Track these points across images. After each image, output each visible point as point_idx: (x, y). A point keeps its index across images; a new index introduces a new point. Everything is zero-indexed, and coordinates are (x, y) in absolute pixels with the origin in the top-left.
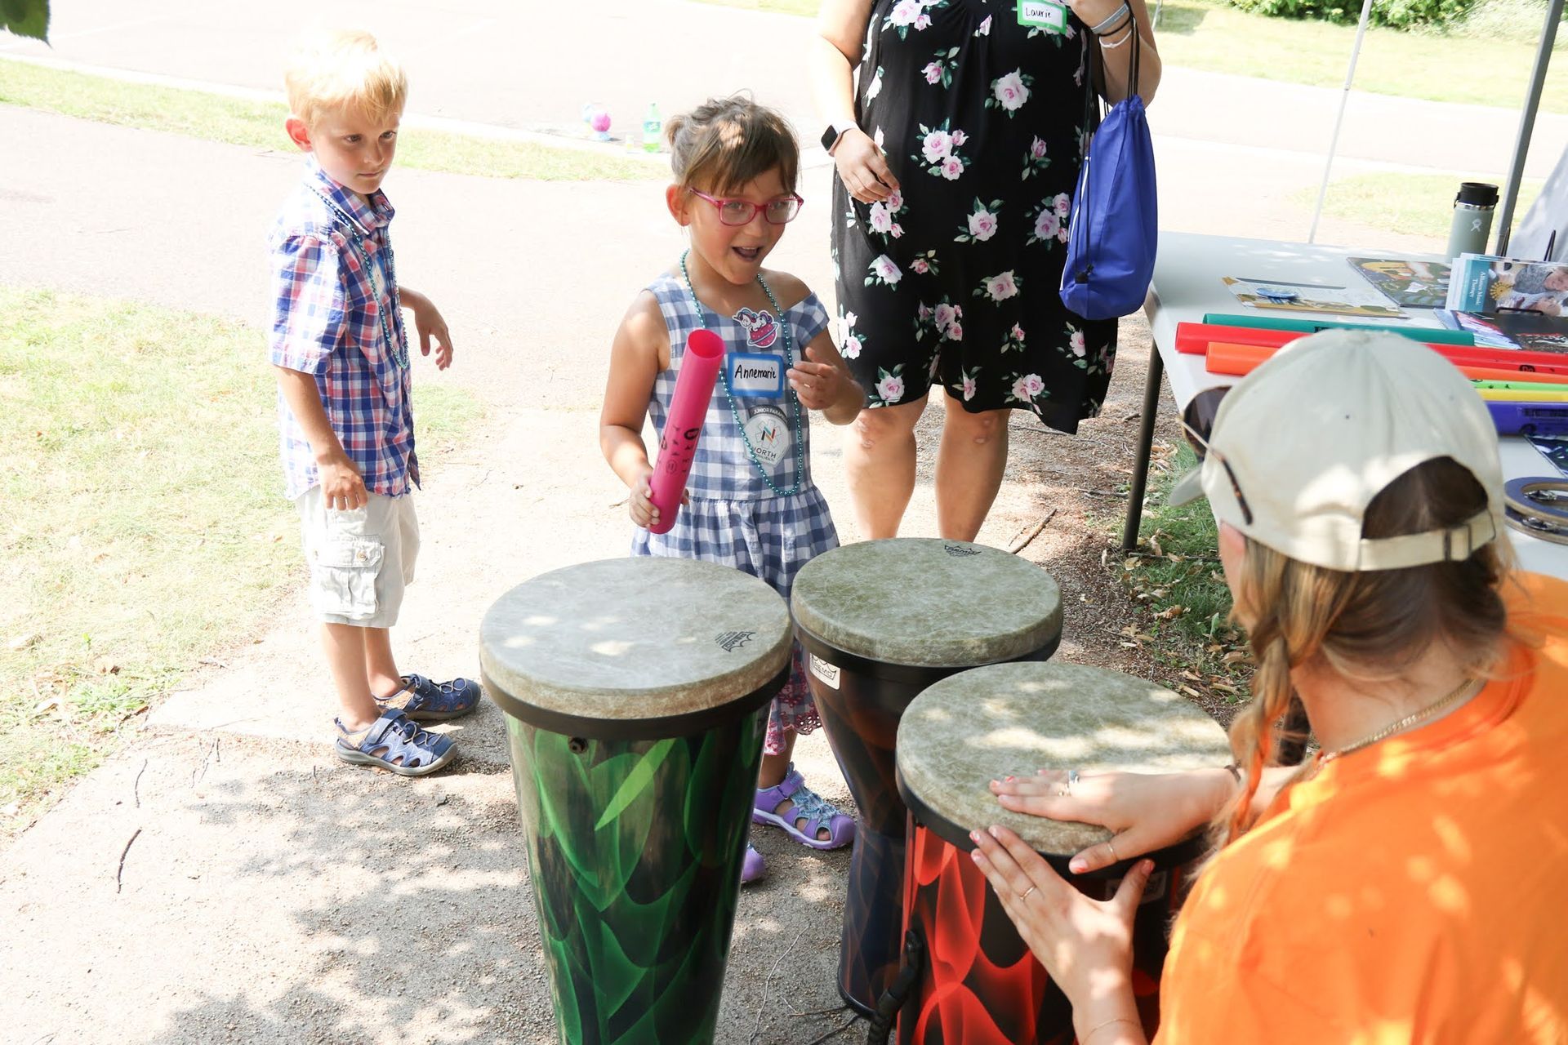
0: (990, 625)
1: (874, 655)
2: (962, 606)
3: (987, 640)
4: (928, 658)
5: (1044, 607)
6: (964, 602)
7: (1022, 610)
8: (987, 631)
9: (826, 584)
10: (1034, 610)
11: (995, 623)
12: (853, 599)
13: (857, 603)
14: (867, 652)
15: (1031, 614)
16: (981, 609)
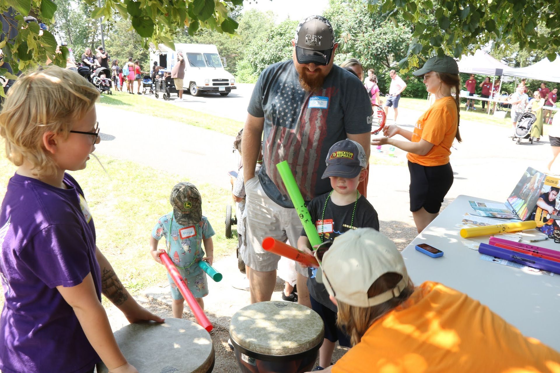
0: (306, 336)
1: (271, 354)
2: (293, 329)
3: (309, 342)
4: (290, 352)
5: (320, 325)
6: (293, 327)
7: (313, 327)
8: (307, 338)
9: (243, 327)
10: (317, 327)
11: (308, 334)
12: (255, 332)
13: (258, 334)
14: (268, 353)
15: (317, 328)
16: (300, 329)
